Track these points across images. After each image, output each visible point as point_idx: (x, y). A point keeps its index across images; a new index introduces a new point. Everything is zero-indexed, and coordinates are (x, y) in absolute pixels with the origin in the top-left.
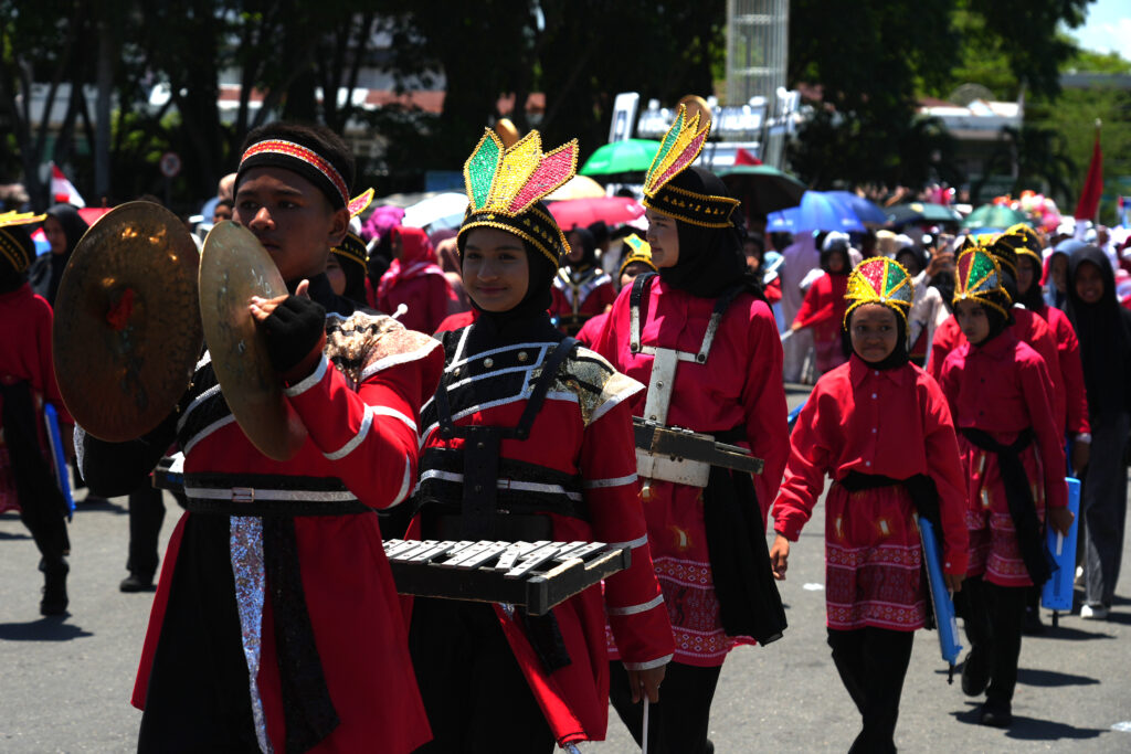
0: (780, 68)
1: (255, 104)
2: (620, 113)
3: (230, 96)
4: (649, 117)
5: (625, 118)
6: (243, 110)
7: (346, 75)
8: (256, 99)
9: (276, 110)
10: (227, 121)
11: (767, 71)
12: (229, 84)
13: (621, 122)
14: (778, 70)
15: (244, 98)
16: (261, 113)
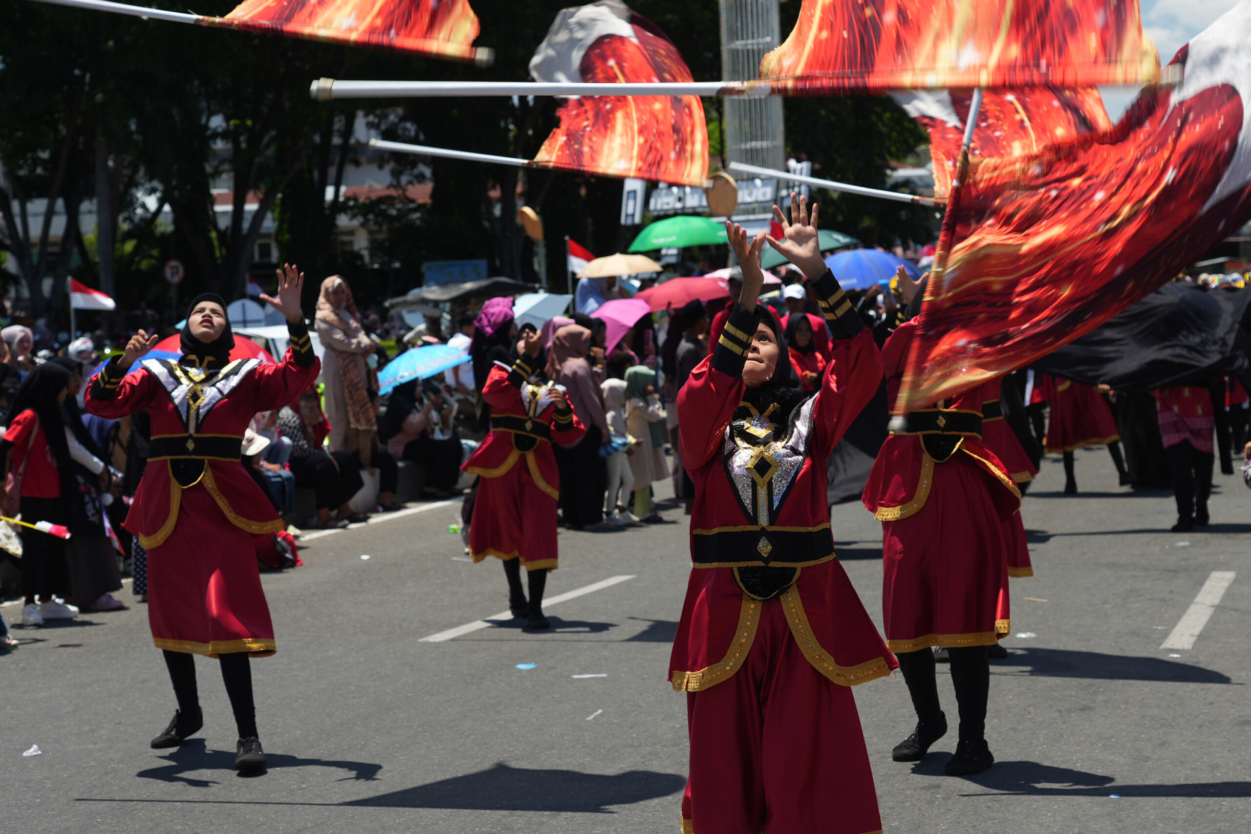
0: (778, 141)
1: (251, 207)
2: (629, 193)
3: (224, 201)
4: (660, 196)
5: (635, 198)
6: (238, 212)
7: (332, 172)
8: (252, 202)
9: (273, 211)
10: (224, 223)
11: (765, 144)
12: (221, 190)
13: (631, 203)
14: (775, 143)
15: (239, 202)
16: (258, 216)
